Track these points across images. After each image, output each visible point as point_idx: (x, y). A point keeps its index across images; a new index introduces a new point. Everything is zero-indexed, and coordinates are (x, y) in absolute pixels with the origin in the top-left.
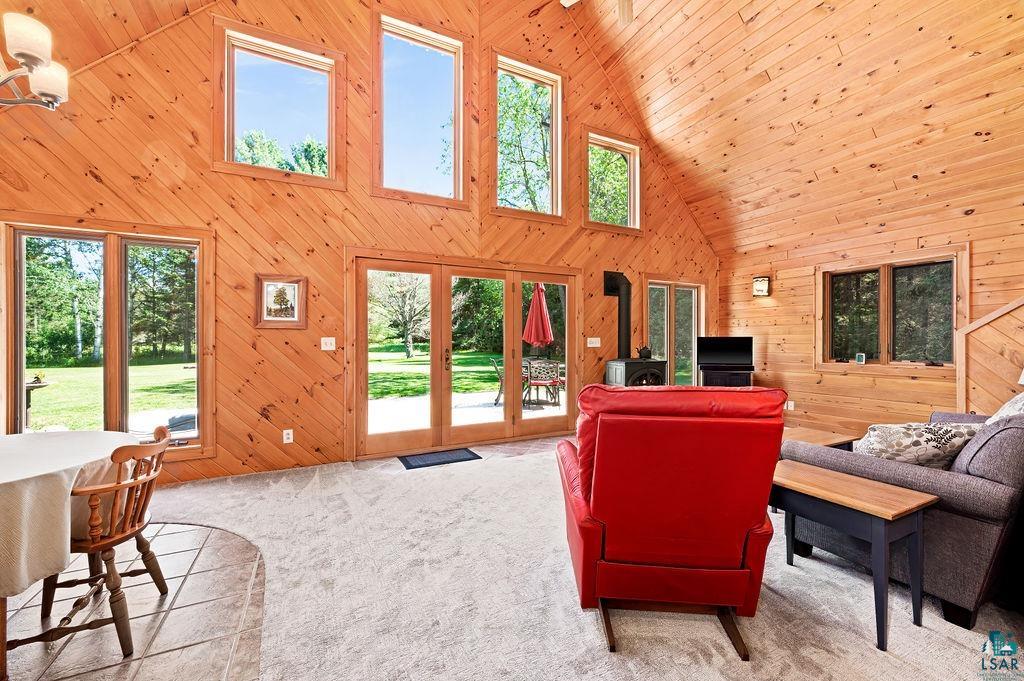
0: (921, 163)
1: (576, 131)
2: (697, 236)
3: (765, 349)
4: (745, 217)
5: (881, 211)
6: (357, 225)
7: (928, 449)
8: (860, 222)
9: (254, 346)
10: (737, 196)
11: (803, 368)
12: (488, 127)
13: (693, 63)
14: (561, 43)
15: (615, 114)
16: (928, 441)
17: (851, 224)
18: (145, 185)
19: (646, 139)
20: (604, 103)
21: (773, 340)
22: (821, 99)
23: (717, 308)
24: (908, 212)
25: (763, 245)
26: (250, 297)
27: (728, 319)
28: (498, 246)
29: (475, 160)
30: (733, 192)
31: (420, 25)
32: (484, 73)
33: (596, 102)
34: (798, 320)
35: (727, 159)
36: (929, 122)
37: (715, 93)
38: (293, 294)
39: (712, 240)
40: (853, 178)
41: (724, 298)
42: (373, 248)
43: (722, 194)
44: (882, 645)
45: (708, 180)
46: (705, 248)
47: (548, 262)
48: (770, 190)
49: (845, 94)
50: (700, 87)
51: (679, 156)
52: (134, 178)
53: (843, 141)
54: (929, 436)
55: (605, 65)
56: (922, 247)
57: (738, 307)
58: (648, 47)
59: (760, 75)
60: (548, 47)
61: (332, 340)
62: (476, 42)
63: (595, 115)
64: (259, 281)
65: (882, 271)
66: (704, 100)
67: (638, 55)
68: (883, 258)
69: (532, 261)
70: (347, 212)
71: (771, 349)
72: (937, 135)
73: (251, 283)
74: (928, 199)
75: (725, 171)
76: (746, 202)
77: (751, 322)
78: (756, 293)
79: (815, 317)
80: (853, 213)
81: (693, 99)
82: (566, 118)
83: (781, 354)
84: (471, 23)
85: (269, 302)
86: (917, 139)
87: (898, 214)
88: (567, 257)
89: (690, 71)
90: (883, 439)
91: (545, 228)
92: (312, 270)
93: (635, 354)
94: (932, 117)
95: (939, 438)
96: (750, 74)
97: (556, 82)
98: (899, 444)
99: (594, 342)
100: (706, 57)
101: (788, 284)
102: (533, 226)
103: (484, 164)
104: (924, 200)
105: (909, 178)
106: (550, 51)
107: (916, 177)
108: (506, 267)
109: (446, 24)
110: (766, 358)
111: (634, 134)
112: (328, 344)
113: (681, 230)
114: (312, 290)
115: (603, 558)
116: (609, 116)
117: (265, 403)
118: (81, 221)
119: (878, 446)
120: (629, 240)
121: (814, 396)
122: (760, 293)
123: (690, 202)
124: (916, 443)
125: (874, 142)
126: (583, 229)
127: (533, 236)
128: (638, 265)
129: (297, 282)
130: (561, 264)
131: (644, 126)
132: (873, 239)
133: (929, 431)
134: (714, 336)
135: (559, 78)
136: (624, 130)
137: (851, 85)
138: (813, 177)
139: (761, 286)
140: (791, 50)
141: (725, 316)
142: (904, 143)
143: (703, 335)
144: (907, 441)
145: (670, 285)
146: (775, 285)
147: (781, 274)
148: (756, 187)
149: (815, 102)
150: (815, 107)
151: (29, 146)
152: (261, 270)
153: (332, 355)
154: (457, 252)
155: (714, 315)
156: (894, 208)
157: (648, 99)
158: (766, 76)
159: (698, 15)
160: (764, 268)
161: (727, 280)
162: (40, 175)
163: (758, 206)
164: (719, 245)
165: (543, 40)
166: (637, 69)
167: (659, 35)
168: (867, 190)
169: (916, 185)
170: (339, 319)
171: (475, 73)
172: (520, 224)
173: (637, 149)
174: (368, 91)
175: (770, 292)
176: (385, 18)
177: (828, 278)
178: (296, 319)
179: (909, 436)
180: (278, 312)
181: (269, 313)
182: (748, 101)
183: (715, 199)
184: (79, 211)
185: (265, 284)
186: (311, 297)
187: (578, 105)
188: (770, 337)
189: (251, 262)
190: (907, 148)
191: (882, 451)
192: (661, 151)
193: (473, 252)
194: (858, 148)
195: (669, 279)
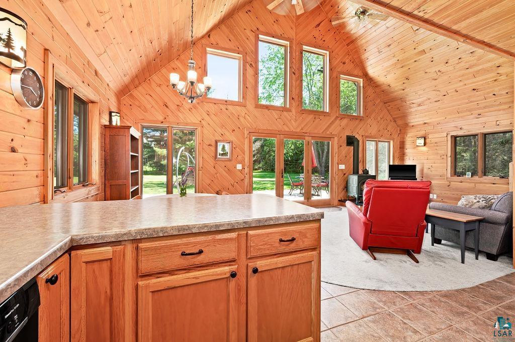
0: (496, 89)
1: (334, 75)
2: (389, 118)
3: (422, 170)
4: (412, 110)
5: (479, 109)
6: (250, 120)
7: (483, 203)
8: (468, 113)
9: (214, 167)
10: (409, 101)
11: (441, 179)
12: (299, 76)
13: (390, 45)
14: (329, 38)
15: (352, 65)
16: (483, 201)
17: (465, 114)
18: (181, 108)
19: (365, 75)
20: (347, 61)
21: (426, 167)
22: (449, 61)
23: (399, 151)
24: (491, 109)
25: (422, 122)
26: (213, 149)
27: (404, 156)
28: (303, 126)
29: (294, 90)
30: (407, 99)
31: (273, 37)
32: (297, 54)
33: (343, 62)
34: (439, 157)
35: (405, 85)
36: (499, 72)
37: (400, 58)
38: (228, 147)
39: (396, 120)
40: (465, 94)
41: (402, 147)
42: (255, 128)
43: (402, 100)
44: (463, 262)
45: (396, 93)
46: (393, 123)
47: (323, 132)
48: (425, 98)
49: (460, 61)
50: (393, 55)
51: (381, 83)
52: (178, 106)
53: (460, 79)
54: (483, 199)
55: (348, 45)
56: (498, 125)
57: (409, 150)
58: (368, 39)
59: (421, 51)
60: (323, 39)
61: (241, 165)
62: (294, 42)
63: (343, 67)
64: (216, 142)
65: (479, 135)
66: (394, 60)
67: (364, 41)
68: (479, 130)
69: (316, 131)
70: (246, 115)
71: (425, 171)
72: (503, 77)
73: (213, 143)
74: (501, 104)
75: (403, 90)
76: (413, 103)
77: (415, 158)
78: (418, 145)
79: (447, 155)
80: (465, 109)
81: (389, 60)
82: (331, 70)
83: (431, 173)
84: (292, 34)
85: (220, 151)
86: (495, 79)
87: (487, 110)
88: (331, 130)
89: (388, 49)
90: (466, 200)
91: (321, 117)
92: (234, 138)
93: (361, 172)
94: (500, 70)
95: (487, 200)
96: (416, 51)
97: (326, 54)
98: (472, 202)
99: (342, 167)
100: (396, 44)
101: (434, 140)
102: (317, 117)
103: (297, 91)
104: (499, 104)
105: (491, 95)
106: (324, 41)
107: (494, 95)
108: (306, 135)
109: (283, 35)
110: (423, 175)
111: (360, 73)
112: (239, 167)
113: (381, 116)
114: (234, 146)
115: (371, 233)
116: (349, 66)
117: (218, 190)
118: (162, 122)
119: (465, 203)
120: (357, 121)
121: (447, 192)
122: (420, 145)
123: (386, 103)
124: (478, 202)
125: (474, 80)
126: (337, 117)
127: (317, 120)
128: (362, 132)
129: (229, 143)
130: (328, 133)
131: (365, 70)
132: (475, 121)
133: (484, 198)
134: (397, 164)
135: (328, 53)
136: (356, 73)
137: (463, 57)
138: (446, 94)
139: (422, 141)
140: (436, 42)
141: (402, 155)
142: (488, 81)
143: (391, 164)
144: (475, 201)
145: (376, 141)
146: (427, 141)
147: (430, 136)
148: (419, 97)
149: (447, 63)
150: (447, 65)
151: (148, 96)
152: (217, 139)
153: (241, 171)
154: (287, 129)
155: (397, 155)
156: (485, 107)
157: (367, 59)
158: (424, 52)
159: (393, 27)
160: (422, 133)
161: (404, 138)
162: (150, 106)
163: (419, 105)
164: (400, 122)
165: (321, 37)
166: (363, 47)
167: (374, 34)
168: (472, 100)
169: (494, 98)
170: (243, 157)
171: (294, 54)
172: (312, 116)
173: (362, 80)
174: (254, 66)
175: (425, 144)
176: (260, 36)
177: (453, 139)
178: (228, 157)
179: (476, 199)
180: (222, 155)
181: (220, 154)
182: (415, 61)
183: (399, 102)
184: (161, 118)
185: (218, 143)
186: (233, 149)
187: (336, 63)
188: (425, 165)
189: (214, 135)
190: (490, 83)
191: (466, 204)
192: (373, 81)
193: (292, 129)
194: (466, 82)
195: (376, 138)
